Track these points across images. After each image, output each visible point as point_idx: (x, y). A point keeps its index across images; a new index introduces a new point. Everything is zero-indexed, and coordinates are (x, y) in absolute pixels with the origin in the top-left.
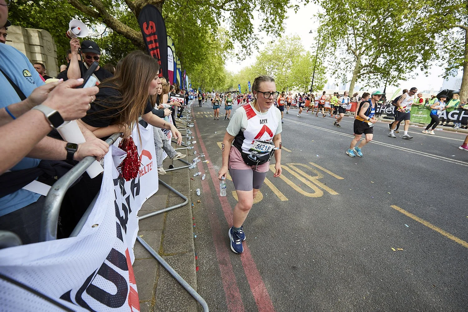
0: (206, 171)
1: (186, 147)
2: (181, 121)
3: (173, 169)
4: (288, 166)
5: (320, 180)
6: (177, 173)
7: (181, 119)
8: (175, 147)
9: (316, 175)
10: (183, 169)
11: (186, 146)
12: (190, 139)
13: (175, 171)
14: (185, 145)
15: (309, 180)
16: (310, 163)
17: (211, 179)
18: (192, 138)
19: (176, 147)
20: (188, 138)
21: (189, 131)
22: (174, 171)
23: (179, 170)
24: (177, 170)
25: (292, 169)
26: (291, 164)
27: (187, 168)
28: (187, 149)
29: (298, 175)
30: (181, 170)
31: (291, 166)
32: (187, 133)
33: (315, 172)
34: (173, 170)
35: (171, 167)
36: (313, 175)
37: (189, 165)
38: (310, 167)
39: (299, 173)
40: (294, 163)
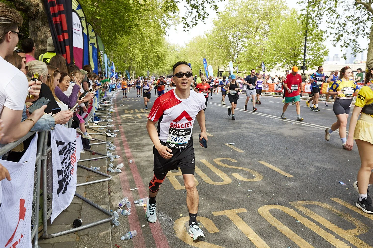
0: (143, 226)
1: (106, 177)
2: (98, 127)
3: (80, 228)
4: (293, 207)
5: (362, 237)
6: (87, 235)
7: (97, 124)
8: (86, 178)
9: (352, 227)
10: (101, 226)
11: (106, 174)
13: (85, 231)
14: (104, 174)
15: (342, 239)
16: (332, 199)
17: (155, 244)
18: (115, 158)
19: (88, 177)
20: (109, 159)
21: (111, 145)
22: (81, 233)
23: (92, 229)
24: (89, 229)
25: (303, 215)
26: (299, 202)
27: (106, 223)
28: (107, 182)
29: (318, 227)
30: (96, 228)
31: (301, 208)
32: (108, 150)
33: (349, 218)
34: (81, 230)
35: (77, 223)
36: (346, 226)
37: (111, 216)
38: (336, 208)
39: (318, 224)
40: (304, 200)
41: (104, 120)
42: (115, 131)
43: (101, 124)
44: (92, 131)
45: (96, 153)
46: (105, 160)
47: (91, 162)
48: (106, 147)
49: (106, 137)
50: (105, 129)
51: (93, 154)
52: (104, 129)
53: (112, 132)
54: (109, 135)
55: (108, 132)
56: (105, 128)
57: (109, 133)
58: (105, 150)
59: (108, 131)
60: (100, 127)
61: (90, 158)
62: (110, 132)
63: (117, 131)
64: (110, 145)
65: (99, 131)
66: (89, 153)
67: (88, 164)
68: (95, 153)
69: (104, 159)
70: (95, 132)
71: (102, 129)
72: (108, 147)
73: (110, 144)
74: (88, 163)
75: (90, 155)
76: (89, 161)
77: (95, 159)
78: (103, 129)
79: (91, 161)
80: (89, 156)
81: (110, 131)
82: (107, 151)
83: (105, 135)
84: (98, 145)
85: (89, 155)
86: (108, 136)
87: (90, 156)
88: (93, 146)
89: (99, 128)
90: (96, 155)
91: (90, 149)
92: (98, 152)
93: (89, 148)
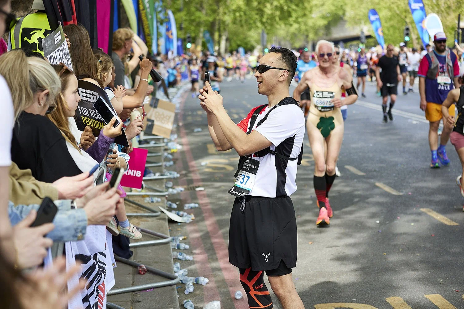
2: (143, 196)
12: (191, 289)
18: (197, 284)
20: (182, 286)
32: (176, 260)
41: (157, 176)
42: (187, 206)
43: (150, 185)
44: (129, 206)
45: (148, 271)
46: (173, 289)
47: (139, 297)
48: (169, 253)
49: (167, 223)
50: (163, 201)
51: (139, 273)
52: (159, 200)
53: (180, 208)
54: (173, 216)
55: (170, 209)
56: (164, 198)
57: (174, 212)
58: (170, 261)
59: (170, 205)
60: (148, 196)
61: (133, 285)
62: (174, 209)
63: (192, 205)
64: (178, 247)
65: (148, 206)
66: (130, 269)
67: (132, 303)
68: (144, 270)
69: (170, 288)
70: (138, 209)
71: (155, 199)
72: (175, 253)
73: (178, 243)
74: (129, 297)
75: (134, 274)
76: (133, 291)
77: (148, 289)
78: (157, 202)
79: (139, 294)
80: (129, 278)
81: (174, 206)
82: (174, 263)
83: (164, 219)
84: (151, 248)
85: (131, 276)
86: (171, 221)
87: (133, 279)
88: (139, 250)
89: (148, 199)
90: (148, 275)
91: (132, 260)
92: (153, 267)
93: (130, 255)
